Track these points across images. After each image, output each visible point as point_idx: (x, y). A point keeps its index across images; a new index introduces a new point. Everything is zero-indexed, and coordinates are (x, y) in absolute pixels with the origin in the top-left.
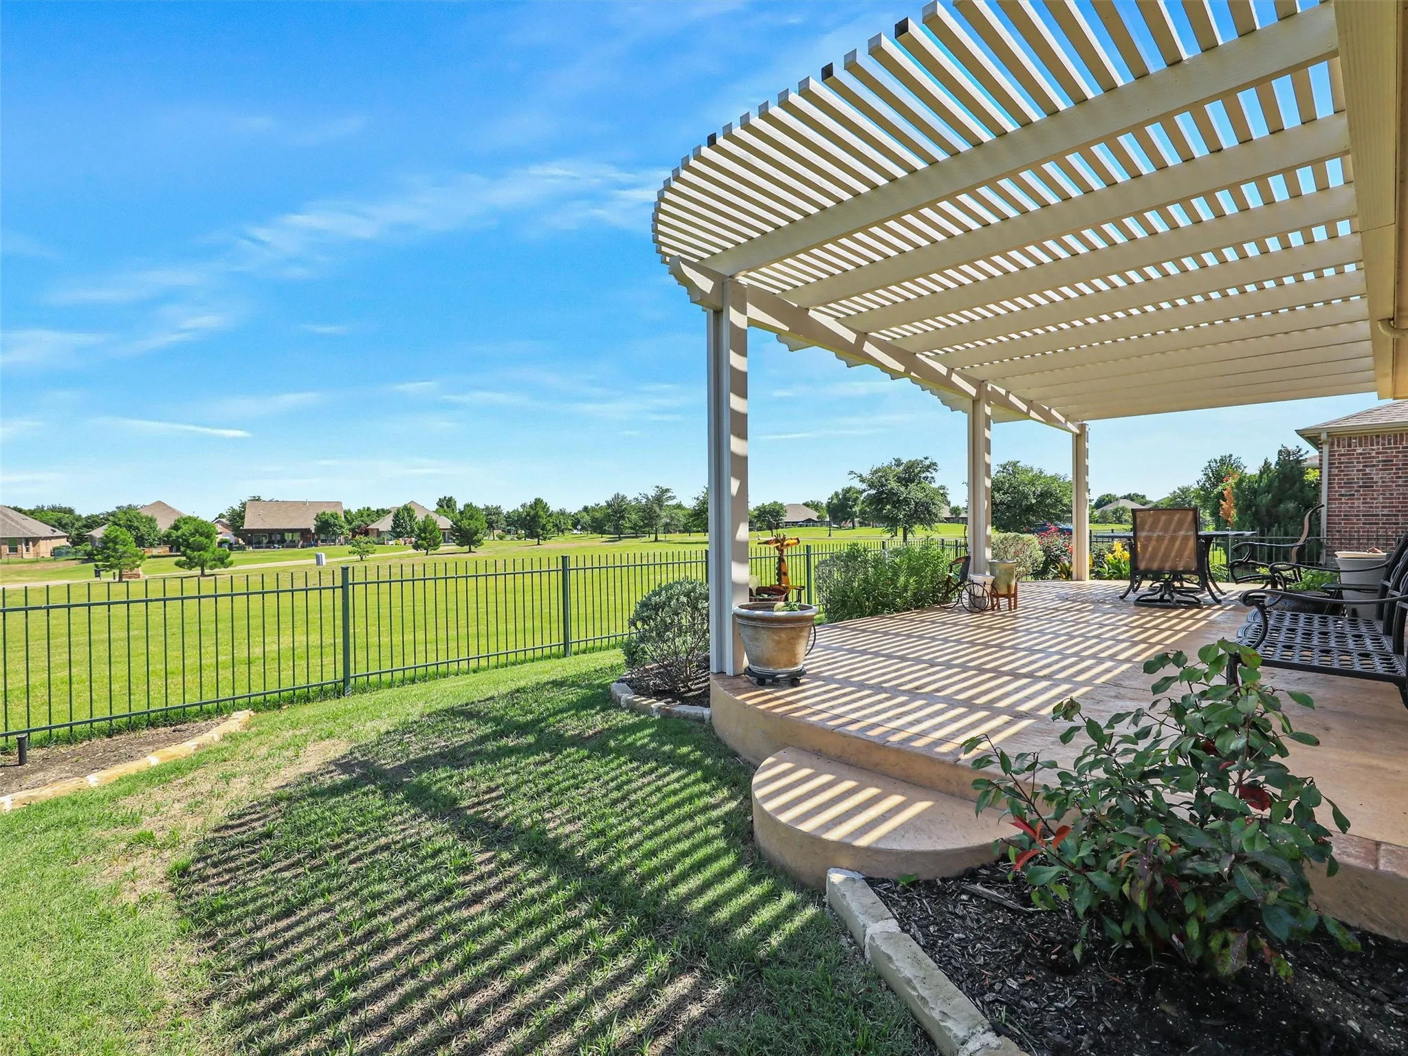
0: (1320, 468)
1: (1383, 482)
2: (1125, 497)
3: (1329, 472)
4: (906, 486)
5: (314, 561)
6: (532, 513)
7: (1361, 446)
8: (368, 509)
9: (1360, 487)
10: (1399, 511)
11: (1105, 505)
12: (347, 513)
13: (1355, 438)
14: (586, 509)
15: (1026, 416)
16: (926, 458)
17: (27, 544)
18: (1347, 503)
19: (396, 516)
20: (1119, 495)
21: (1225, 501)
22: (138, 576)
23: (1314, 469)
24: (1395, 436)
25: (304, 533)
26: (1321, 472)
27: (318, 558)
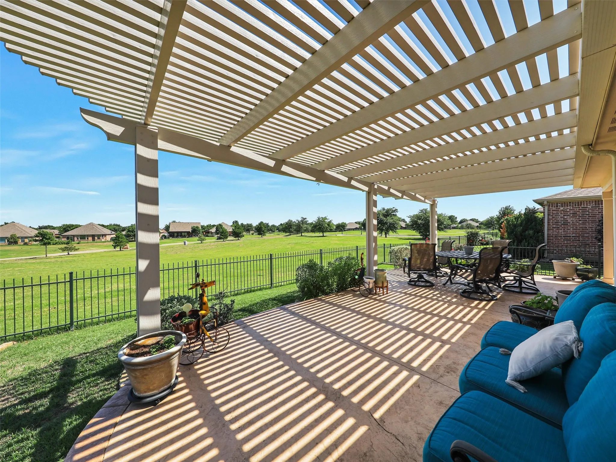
0: (544, 213)
1: (572, 222)
2: (471, 220)
3: (548, 217)
4: (386, 218)
5: (183, 243)
6: (260, 226)
7: (562, 206)
8: (210, 225)
9: (562, 224)
10: (580, 235)
11: (463, 222)
12: (202, 227)
13: (560, 204)
14: (281, 224)
15: (402, 197)
16: (394, 208)
17: (103, 236)
18: (556, 231)
19: (217, 227)
20: (468, 219)
21: (502, 229)
22: (128, 248)
23: (541, 213)
24: (578, 203)
25: (188, 232)
26: (544, 214)
27: (185, 243)
